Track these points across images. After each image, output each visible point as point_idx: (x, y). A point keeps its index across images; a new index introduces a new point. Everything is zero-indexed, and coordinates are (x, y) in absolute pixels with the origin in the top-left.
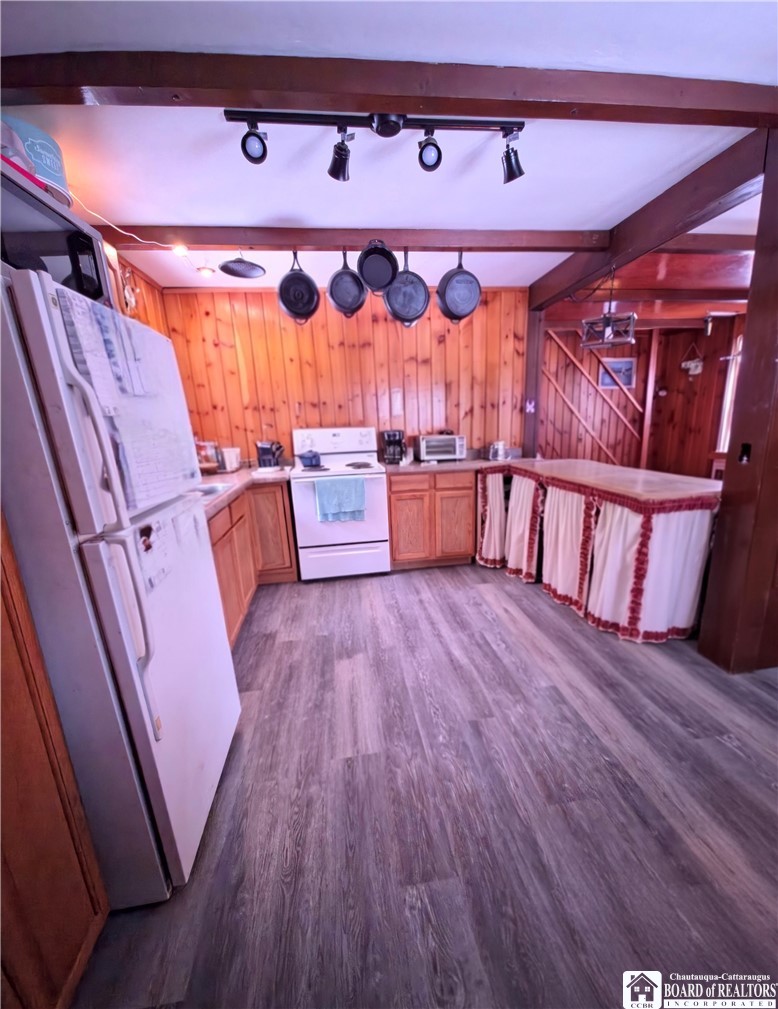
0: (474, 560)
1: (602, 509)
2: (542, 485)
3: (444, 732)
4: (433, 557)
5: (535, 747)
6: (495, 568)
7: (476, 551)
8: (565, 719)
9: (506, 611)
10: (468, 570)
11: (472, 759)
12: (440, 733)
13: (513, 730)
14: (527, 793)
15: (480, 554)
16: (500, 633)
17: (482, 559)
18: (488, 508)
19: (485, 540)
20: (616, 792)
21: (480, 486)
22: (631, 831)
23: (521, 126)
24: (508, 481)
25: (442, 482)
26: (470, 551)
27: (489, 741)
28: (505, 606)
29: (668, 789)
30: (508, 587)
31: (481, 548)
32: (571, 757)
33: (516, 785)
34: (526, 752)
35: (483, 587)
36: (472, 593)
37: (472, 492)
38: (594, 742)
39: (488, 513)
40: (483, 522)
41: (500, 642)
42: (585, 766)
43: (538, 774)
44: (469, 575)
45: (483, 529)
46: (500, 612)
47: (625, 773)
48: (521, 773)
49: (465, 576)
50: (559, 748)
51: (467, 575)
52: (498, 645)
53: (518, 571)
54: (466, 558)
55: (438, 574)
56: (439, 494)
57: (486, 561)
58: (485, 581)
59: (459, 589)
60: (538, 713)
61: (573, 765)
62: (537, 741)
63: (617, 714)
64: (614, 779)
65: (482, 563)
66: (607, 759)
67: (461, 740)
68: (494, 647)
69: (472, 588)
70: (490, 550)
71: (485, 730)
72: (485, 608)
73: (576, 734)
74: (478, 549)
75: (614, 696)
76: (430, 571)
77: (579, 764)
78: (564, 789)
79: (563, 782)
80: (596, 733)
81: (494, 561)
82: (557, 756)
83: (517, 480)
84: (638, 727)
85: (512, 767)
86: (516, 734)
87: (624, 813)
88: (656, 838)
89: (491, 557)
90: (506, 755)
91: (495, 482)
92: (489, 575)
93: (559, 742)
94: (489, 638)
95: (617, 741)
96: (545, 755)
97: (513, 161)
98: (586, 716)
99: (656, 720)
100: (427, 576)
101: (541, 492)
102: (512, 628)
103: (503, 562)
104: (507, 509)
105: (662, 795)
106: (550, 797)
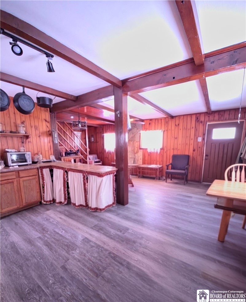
0: (41, 203)
1: (89, 177)
2: (66, 172)
3: (51, 278)
4: (21, 206)
5: (87, 262)
6: (51, 203)
7: (41, 199)
8: (92, 247)
9: (60, 218)
10: (39, 207)
11: (67, 281)
12: (50, 279)
13: (78, 260)
14: (90, 279)
15: (44, 200)
16: (61, 227)
17: (45, 201)
18: (45, 182)
19: (45, 194)
20: (113, 261)
21: (40, 174)
22: (120, 270)
23: (52, 56)
24: (51, 171)
25: (22, 174)
26: (39, 199)
27: (71, 270)
28: (60, 217)
29: (123, 252)
30: (58, 209)
31: (44, 198)
32: (98, 258)
33: (86, 279)
34: (85, 266)
35: (48, 212)
36: (45, 216)
37: (37, 177)
38: (103, 249)
39: (45, 184)
40: (43, 187)
41: (62, 231)
42: (103, 258)
43: (91, 270)
44: (41, 209)
45: (44, 190)
46: (59, 220)
47: (114, 254)
48: (86, 274)
49: (39, 210)
50: (94, 257)
51: (39, 209)
52: (62, 232)
53: (60, 203)
54: (38, 203)
55: (25, 213)
56: (21, 179)
57: (47, 202)
58: (48, 210)
59: (37, 216)
60: (84, 249)
61: (100, 260)
62: (87, 259)
63: (105, 237)
64: (111, 257)
65: (45, 203)
66: (108, 252)
67: (60, 277)
68: (61, 233)
69: (44, 214)
70: (48, 197)
71: (68, 267)
72: (51, 220)
73: (97, 250)
74: (42, 198)
75: (103, 232)
76: (20, 213)
77: (101, 259)
78: (100, 270)
79: (99, 268)
80: (102, 246)
81: (50, 201)
82: (94, 260)
83: (55, 170)
84: (112, 238)
85: (82, 274)
86: (79, 261)
87: (117, 265)
88: (126, 267)
89: (48, 200)
90: (79, 271)
91: (46, 172)
92: (49, 207)
93: (93, 255)
94: (57, 230)
95: (108, 245)
96: (91, 262)
97: (51, 66)
98: (98, 242)
99: (114, 234)
100: (20, 216)
101: (66, 173)
102: (65, 224)
103: (54, 200)
104: (52, 181)
105: (123, 254)
106: (97, 276)
